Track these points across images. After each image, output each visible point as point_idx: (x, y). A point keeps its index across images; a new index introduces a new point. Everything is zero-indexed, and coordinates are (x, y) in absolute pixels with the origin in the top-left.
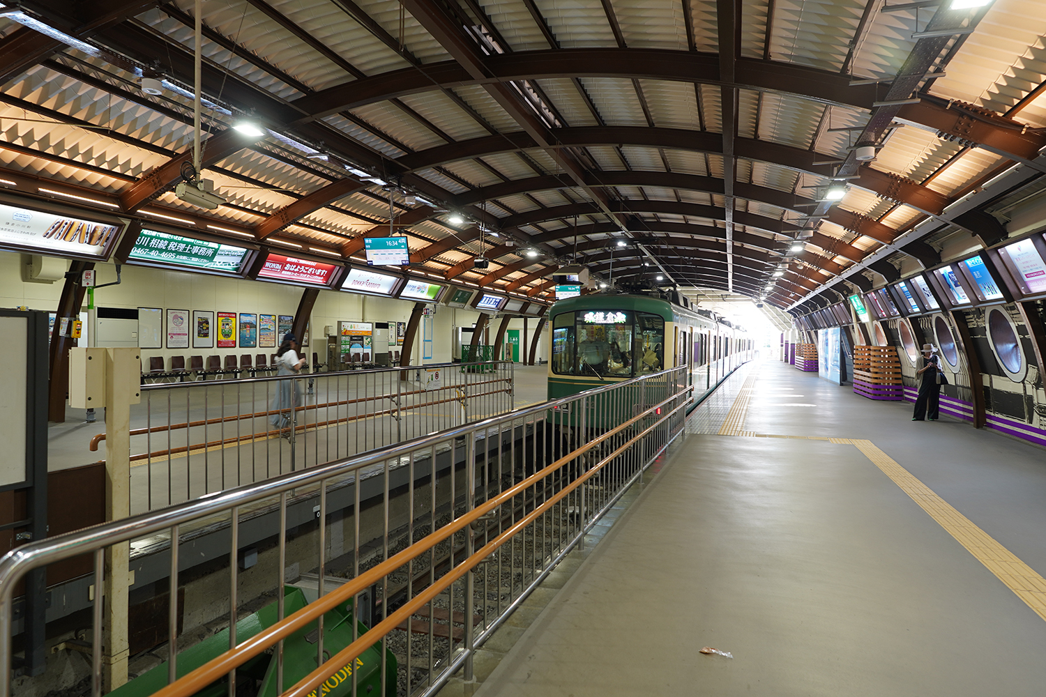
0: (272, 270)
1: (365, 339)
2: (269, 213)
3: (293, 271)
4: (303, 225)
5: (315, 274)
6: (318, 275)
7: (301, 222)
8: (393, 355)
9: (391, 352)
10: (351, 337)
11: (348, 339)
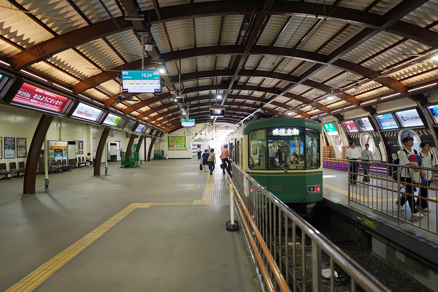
0: (23, 97)
1: (63, 151)
2: (24, 47)
3: (39, 100)
4: (50, 63)
5: (54, 104)
6: (56, 105)
7: (49, 60)
8: (78, 159)
9: (76, 158)
10: (55, 150)
11: (53, 151)
